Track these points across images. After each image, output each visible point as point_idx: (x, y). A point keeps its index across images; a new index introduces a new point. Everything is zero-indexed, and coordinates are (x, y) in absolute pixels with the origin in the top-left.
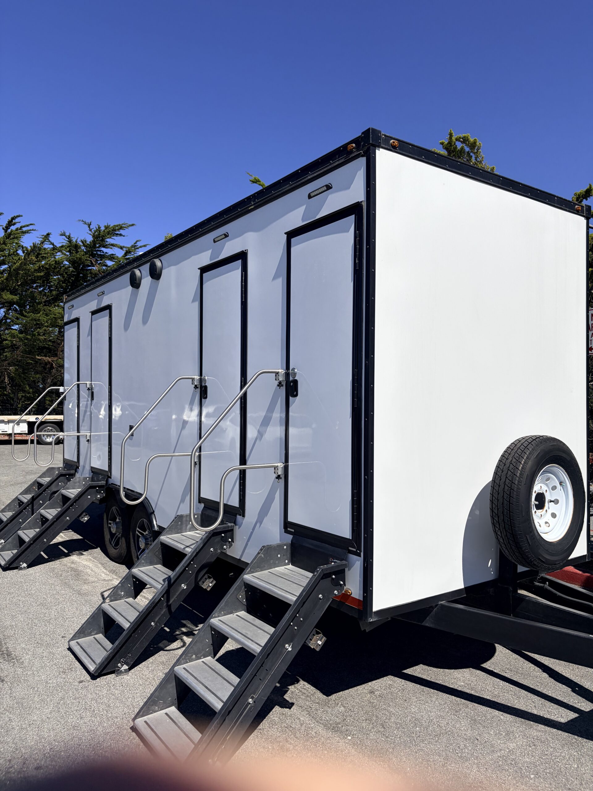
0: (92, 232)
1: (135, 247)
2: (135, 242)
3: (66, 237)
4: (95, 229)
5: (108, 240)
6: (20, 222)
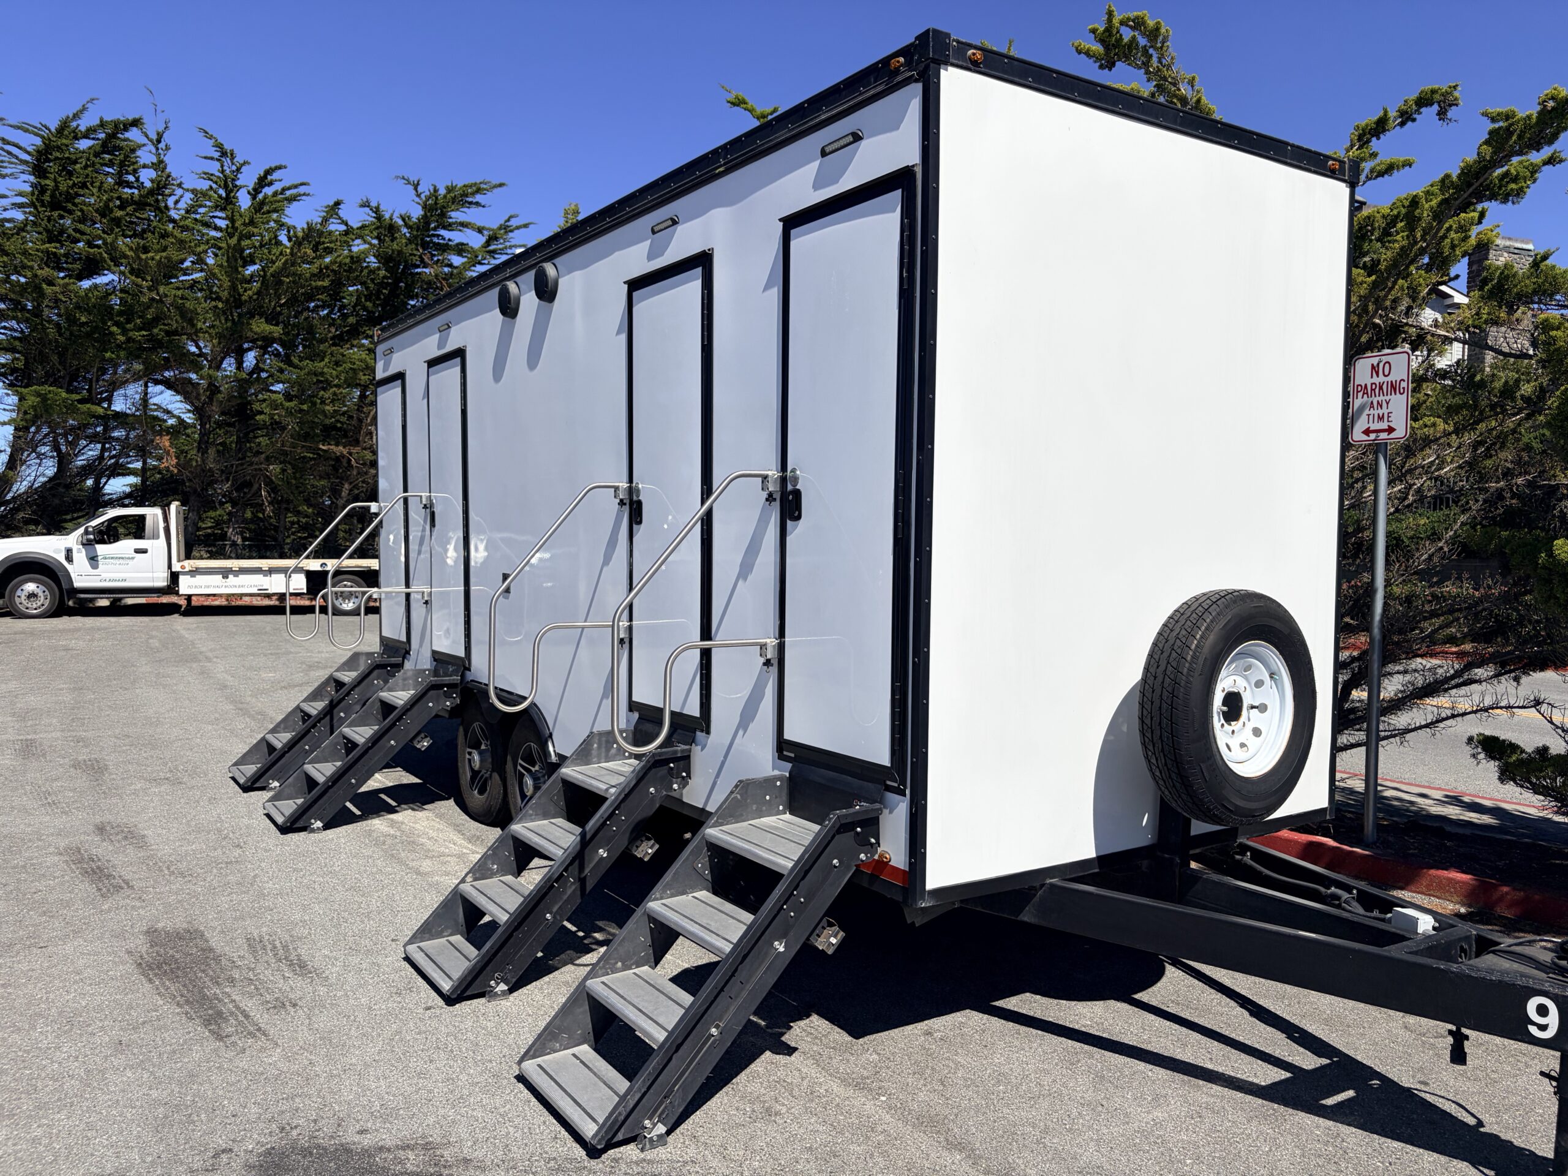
0: (421, 199)
1: (506, 228)
2: (507, 218)
3: (371, 209)
4: (428, 193)
5: (453, 214)
6: (280, 180)
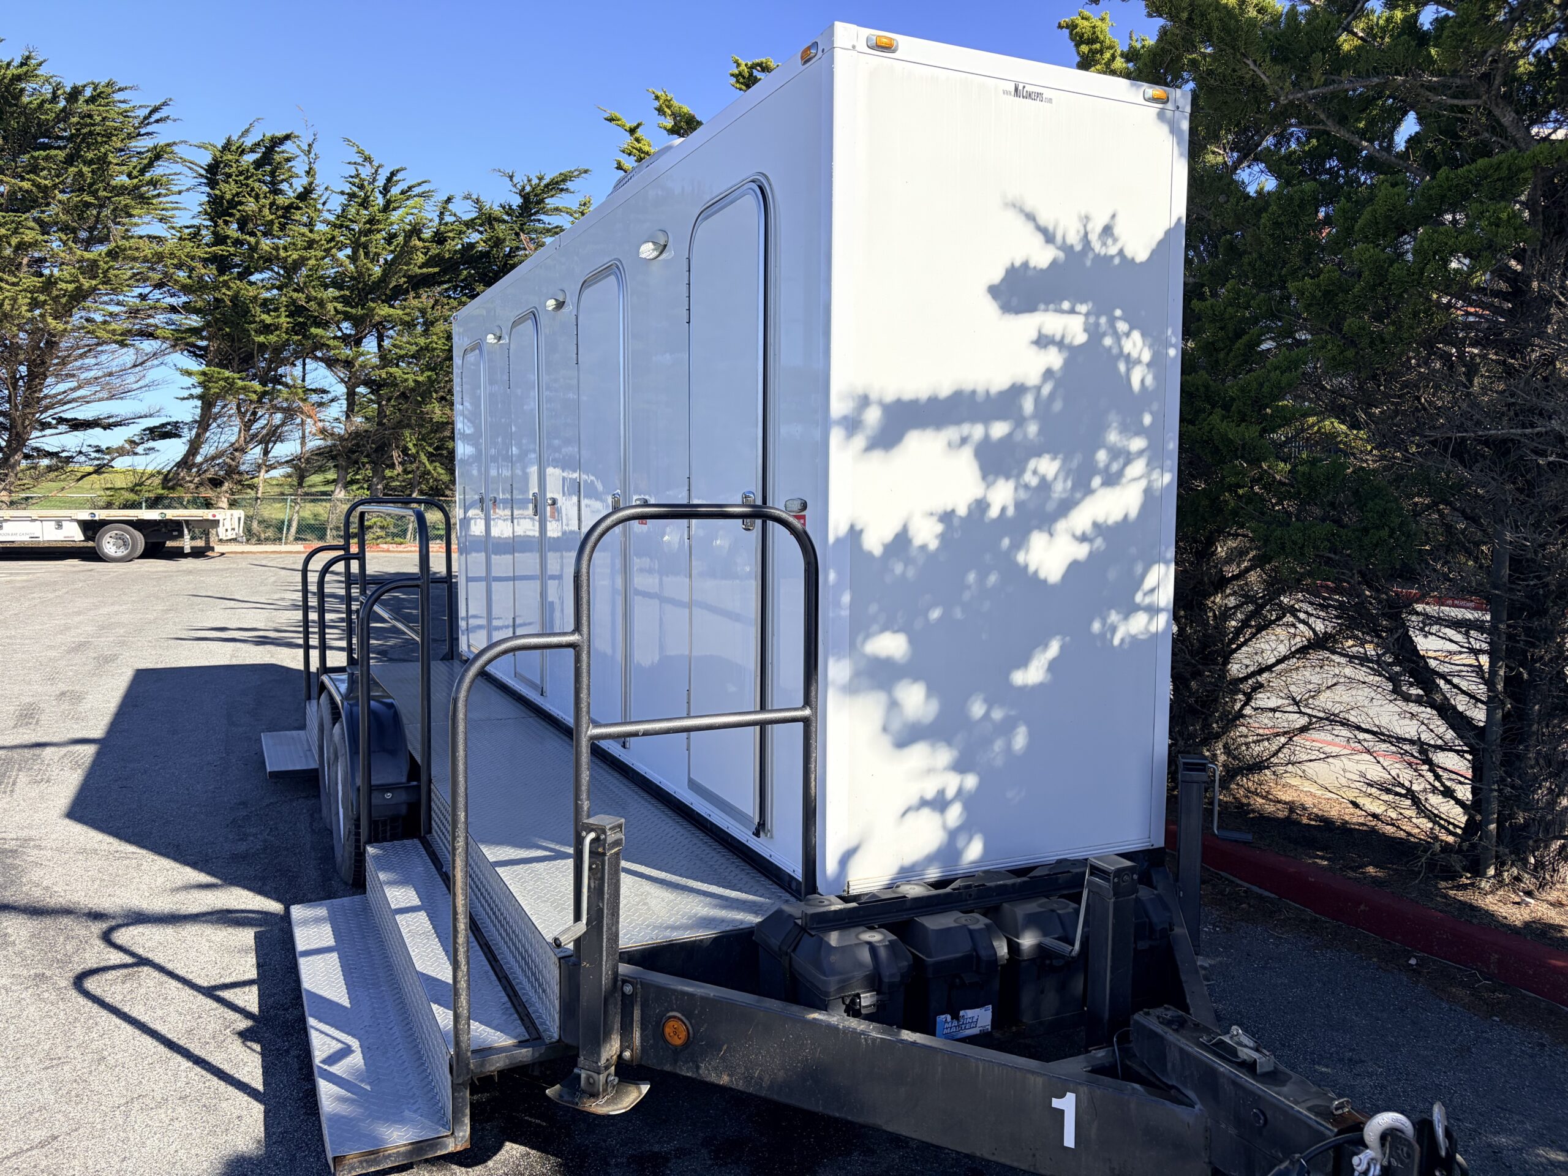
0: (518, 189)
3: (474, 202)
4: (523, 183)
5: (549, 201)
6: (405, 180)
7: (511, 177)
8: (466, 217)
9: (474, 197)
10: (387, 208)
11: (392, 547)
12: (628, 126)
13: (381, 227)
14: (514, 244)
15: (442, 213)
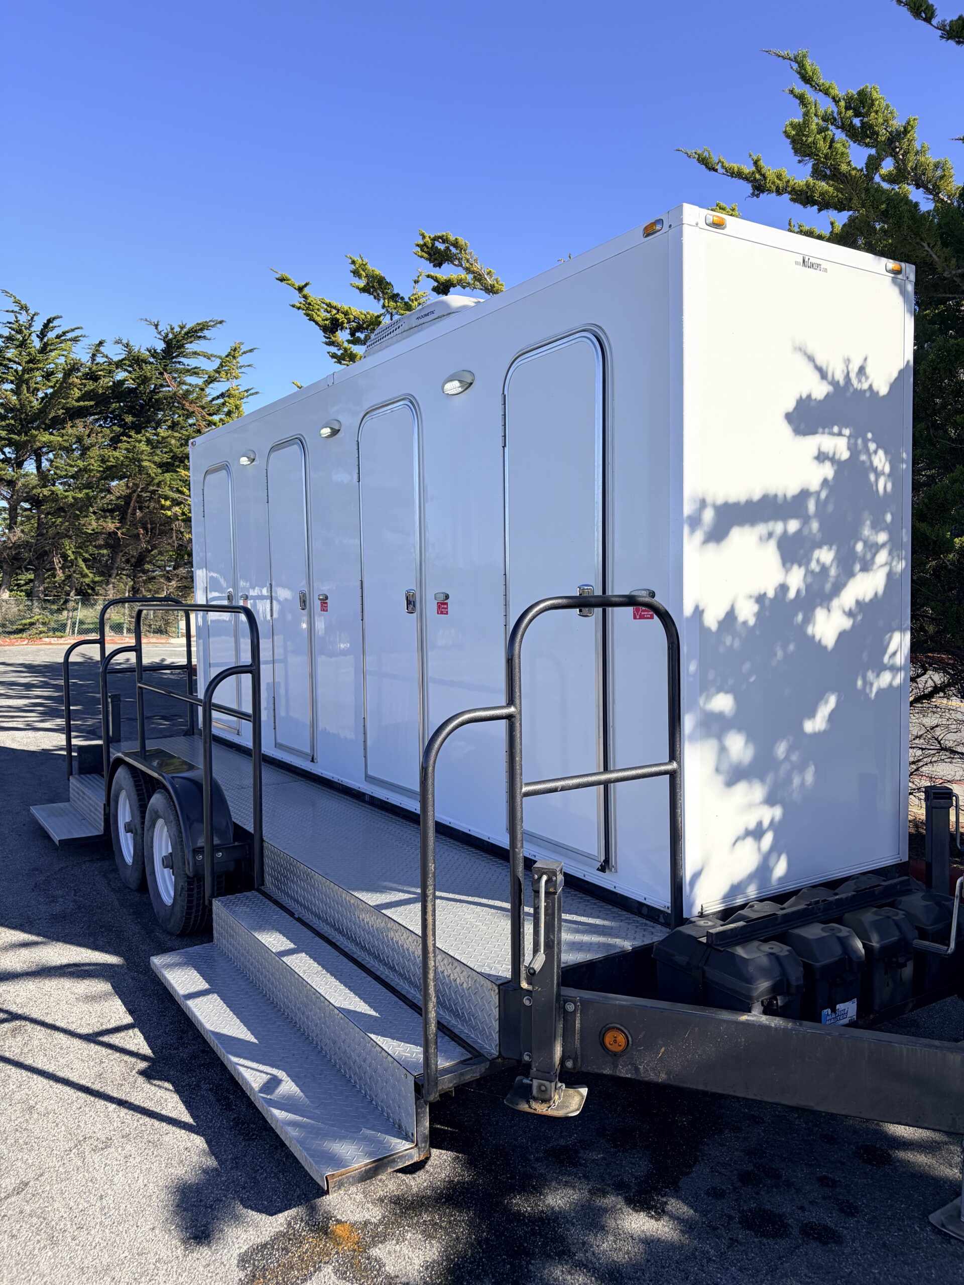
7: (156, 326)
8: (116, 359)
9: (125, 342)
10: (44, 350)
11: (53, 640)
12: (296, 286)
13: (41, 365)
14: (159, 382)
15: (94, 355)
